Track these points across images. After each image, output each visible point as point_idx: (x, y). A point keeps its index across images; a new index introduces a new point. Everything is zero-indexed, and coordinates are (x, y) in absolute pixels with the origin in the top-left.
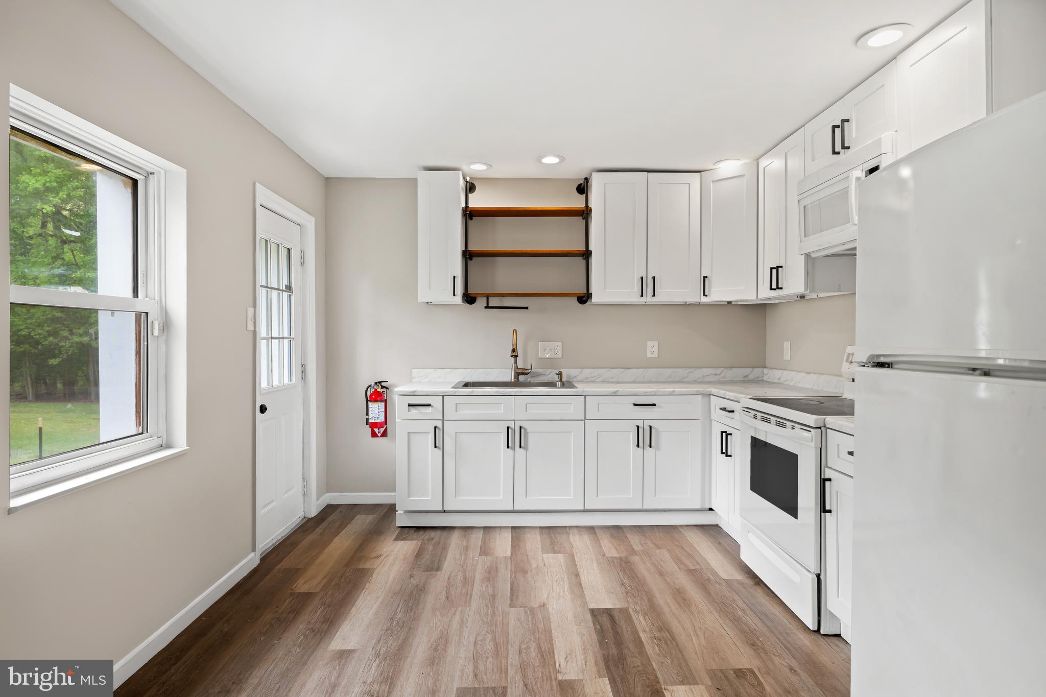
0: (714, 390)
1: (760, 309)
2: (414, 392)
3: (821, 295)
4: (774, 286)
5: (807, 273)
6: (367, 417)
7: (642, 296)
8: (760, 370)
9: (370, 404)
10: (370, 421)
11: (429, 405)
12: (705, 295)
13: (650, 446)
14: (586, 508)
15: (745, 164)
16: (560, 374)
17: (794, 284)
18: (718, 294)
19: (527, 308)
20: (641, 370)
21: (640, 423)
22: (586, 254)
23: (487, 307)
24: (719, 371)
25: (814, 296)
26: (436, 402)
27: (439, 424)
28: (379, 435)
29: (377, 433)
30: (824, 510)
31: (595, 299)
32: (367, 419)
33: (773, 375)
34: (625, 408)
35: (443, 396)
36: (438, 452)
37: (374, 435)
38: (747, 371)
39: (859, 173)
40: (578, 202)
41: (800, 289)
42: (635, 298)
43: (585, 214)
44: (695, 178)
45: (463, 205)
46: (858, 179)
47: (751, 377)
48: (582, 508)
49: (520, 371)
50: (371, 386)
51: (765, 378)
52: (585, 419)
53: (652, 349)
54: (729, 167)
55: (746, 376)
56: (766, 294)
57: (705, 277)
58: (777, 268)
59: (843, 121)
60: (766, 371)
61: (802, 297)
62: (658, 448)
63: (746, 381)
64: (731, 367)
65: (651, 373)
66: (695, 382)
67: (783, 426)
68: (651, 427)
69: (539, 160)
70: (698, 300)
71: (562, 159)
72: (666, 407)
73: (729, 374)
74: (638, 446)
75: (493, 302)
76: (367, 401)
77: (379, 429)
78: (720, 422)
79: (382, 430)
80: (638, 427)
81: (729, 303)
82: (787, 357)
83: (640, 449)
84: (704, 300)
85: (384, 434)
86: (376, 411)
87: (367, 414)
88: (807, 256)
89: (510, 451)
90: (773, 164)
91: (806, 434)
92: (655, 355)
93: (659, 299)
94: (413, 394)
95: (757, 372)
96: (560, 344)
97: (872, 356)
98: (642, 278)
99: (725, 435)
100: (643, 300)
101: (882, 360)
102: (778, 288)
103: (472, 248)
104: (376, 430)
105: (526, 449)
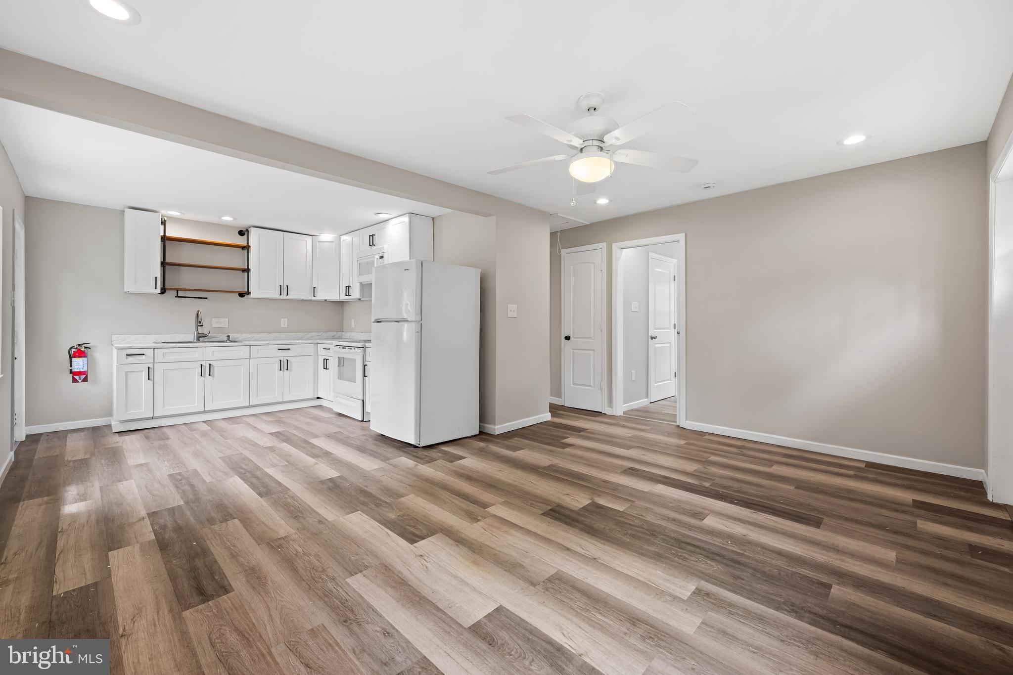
0: (319, 341)
1: (341, 304)
2: (131, 347)
3: (367, 299)
4: (347, 294)
5: (361, 290)
6: (71, 368)
7: (281, 295)
8: (341, 333)
9: (74, 359)
10: (73, 371)
11: (144, 354)
12: (314, 296)
13: (287, 370)
14: (251, 404)
15: (334, 237)
16: (228, 336)
17: (356, 294)
18: (320, 296)
19: (207, 298)
20: (278, 334)
21: (282, 359)
22: (247, 270)
23: (177, 296)
24: (320, 334)
25: (364, 299)
26: (149, 353)
27: (151, 366)
28: (80, 381)
29: (78, 379)
30: (365, 376)
31: (252, 295)
32: (71, 370)
33: (347, 335)
34: (273, 351)
35: (154, 349)
36: (151, 382)
37: (75, 380)
38: (334, 334)
39: (377, 257)
40: (241, 241)
41: (358, 297)
42: (277, 296)
43: (246, 248)
44: (309, 239)
45: (163, 234)
46: (377, 259)
47: (336, 337)
48: (248, 405)
49: (200, 335)
50: (74, 347)
51: (343, 337)
52: (250, 358)
53: (284, 323)
54: (327, 237)
55: (334, 336)
56: (343, 297)
57: (314, 288)
58: (349, 286)
59: (373, 235)
60: (343, 333)
61: (360, 299)
62: (291, 371)
63: (333, 338)
64: (326, 332)
65: (283, 335)
66: (308, 339)
67: (351, 349)
68: (287, 360)
69: (220, 217)
70: (310, 298)
71: (235, 219)
72: (296, 350)
73: (325, 335)
74: (281, 370)
75: (181, 294)
76: (71, 358)
77: (79, 376)
78: (323, 355)
79: (83, 377)
80: (281, 360)
81: (326, 300)
82: (353, 326)
83: (281, 372)
84: (314, 298)
85: (85, 380)
86: (79, 364)
87: (71, 366)
88: (361, 283)
89: (203, 378)
90: (346, 238)
91: (360, 350)
92: (286, 326)
93: (290, 297)
94: (131, 348)
95: (339, 334)
96: (227, 320)
97: (375, 320)
98: (281, 286)
99: (325, 361)
100: (281, 297)
101: (379, 321)
102: (349, 295)
103: (167, 260)
104: (77, 377)
105: (213, 376)
